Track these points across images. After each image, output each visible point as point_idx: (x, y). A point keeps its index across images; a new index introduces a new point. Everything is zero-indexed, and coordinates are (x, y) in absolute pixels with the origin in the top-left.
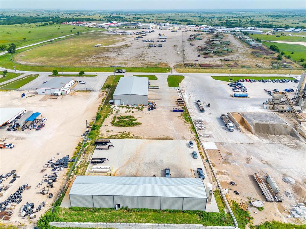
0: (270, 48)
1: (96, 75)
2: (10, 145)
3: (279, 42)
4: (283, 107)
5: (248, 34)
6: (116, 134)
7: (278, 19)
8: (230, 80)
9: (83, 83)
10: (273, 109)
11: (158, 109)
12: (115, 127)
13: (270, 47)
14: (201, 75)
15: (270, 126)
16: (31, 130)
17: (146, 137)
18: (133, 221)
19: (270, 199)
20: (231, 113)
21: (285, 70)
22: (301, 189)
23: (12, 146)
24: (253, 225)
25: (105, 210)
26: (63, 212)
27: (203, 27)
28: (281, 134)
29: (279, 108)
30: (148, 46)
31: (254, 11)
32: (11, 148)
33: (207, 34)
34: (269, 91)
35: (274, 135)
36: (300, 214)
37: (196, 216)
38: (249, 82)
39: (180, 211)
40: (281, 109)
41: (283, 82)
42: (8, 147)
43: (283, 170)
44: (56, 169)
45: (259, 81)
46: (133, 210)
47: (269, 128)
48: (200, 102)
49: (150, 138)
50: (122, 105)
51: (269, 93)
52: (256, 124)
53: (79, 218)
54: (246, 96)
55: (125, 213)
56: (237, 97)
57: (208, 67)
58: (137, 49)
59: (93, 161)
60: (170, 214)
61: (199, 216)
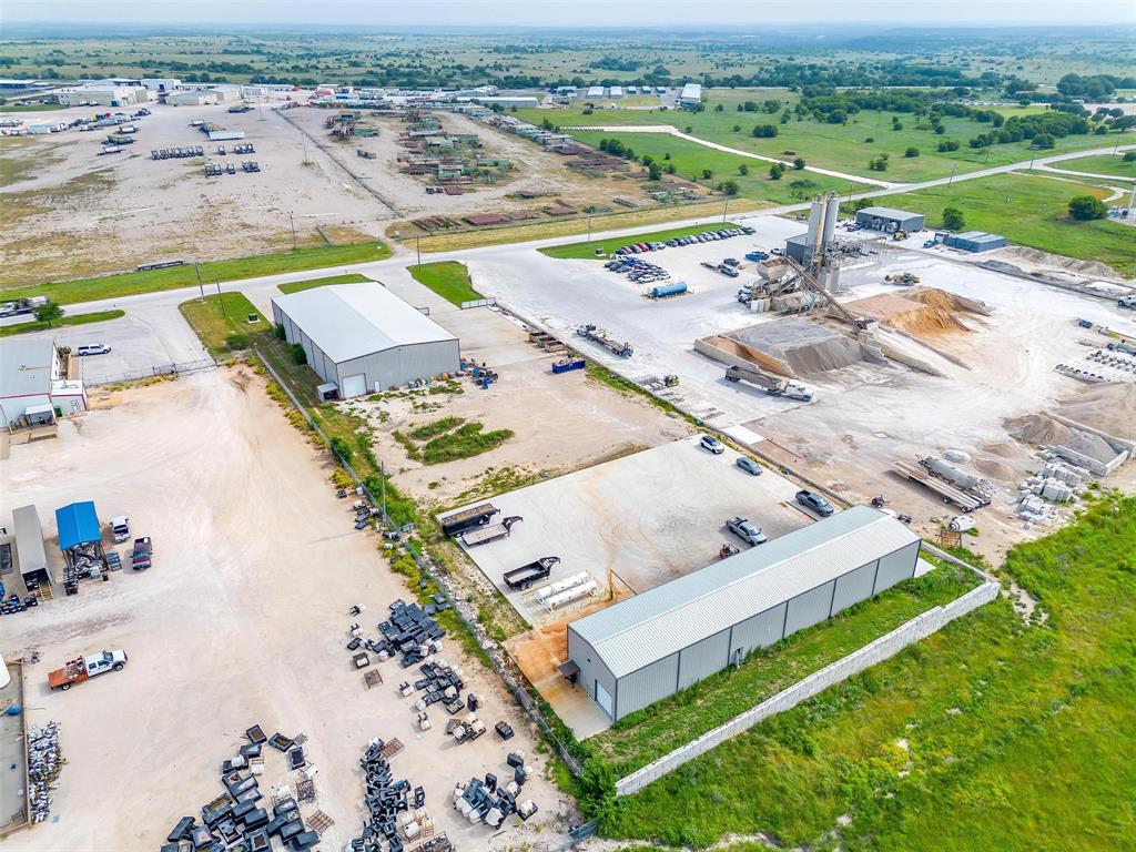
0: (602, 149)
1: (120, 314)
2: (108, 656)
3: (606, 129)
4: (797, 299)
5: (502, 109)
6: (471, 484)
7: (518, 58)
8: (597, 252)
9: (101, 350)
10: (772, 309)
11: (505, 376)
12: (439, 465)
13: (599, 146)
14: (504, 251)
15: (818, 350)
16: (106, 578)
17: (570, 466)
18: (803, 674)
19: (973, 506)
20: (704, 340)
21: (692, 207)
22: (997, 464)
23: (118, 657)
24: (995, 568)
25: (712, 682)
26: (608, 747)
27: (327, 90)
28: (847, 364)
29: (790, 303)
30: (198, 173)
31: (426, 33)
32: (118, 666)
33: (373, 115)
34: (719, 267)
35: (835, 371)
36: (1040, 513)
37: (908, 598)
38: (646, 250)
39: (869, 600)
40: (795, 304)
41: (722, 237)
42: (104, 668)
43: (927, 439)
44: (419, 652)
45: (669, 244)
46: (777, 648)
47: (817, 355)
48: (594, 328)
49: (585, 461)
50: (373, 392)
51: (723, 272)
52: (786, 352)
53: (671, 737)
54: (682, 291)
55: (764, 666)
56: (663, 296)
57: (497, 223)
58: (165, 187)
59: (513, 580)
60: (857, 619)
61: (912, 592)
